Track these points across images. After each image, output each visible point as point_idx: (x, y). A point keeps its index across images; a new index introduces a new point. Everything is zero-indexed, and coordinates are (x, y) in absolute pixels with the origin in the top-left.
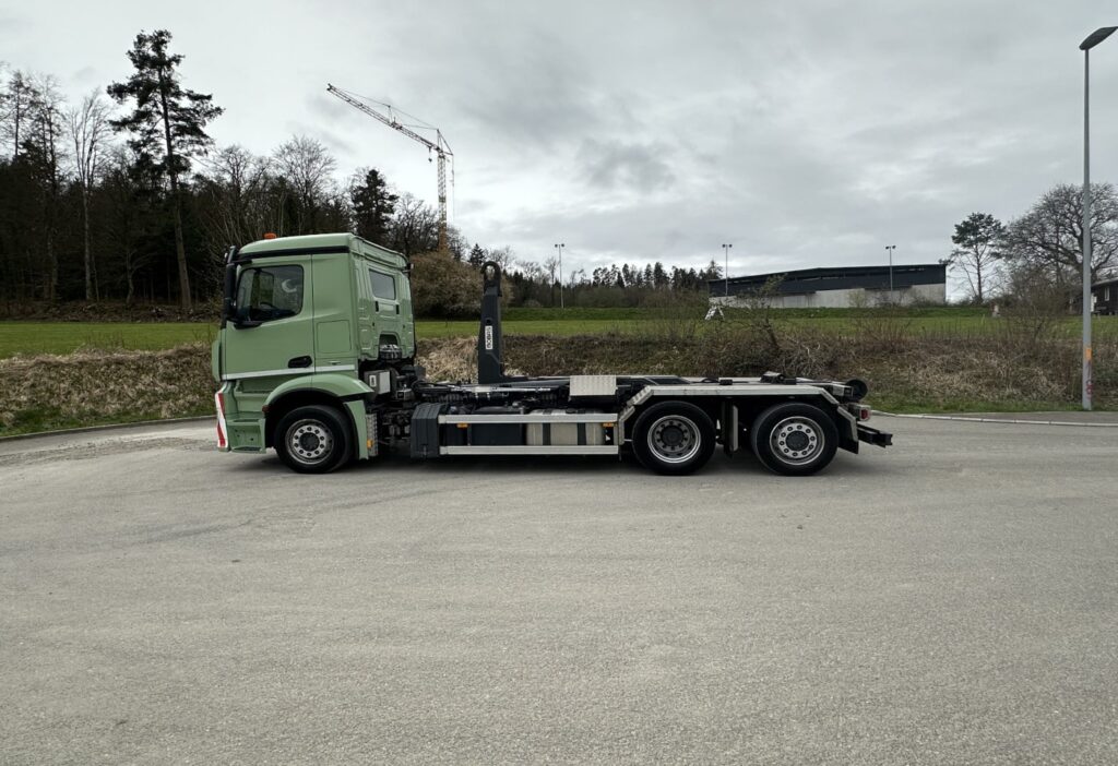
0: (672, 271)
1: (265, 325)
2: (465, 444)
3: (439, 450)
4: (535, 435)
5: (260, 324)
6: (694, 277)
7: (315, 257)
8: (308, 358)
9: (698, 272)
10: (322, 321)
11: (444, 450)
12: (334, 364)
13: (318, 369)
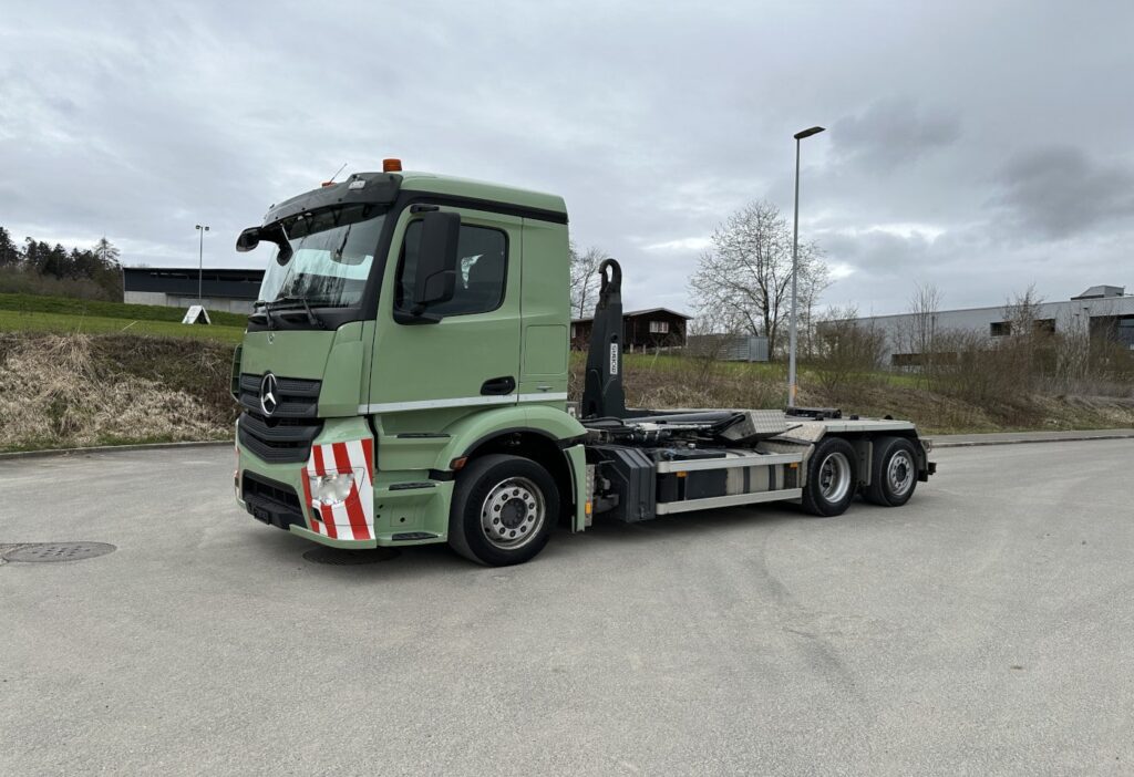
0: (26, 244)
1: (447, 321)
2: (681, 499)
3: (655, 509)
4: (735, 482)
5: (441, 318)
6: (63, 257)
7: (528, 221)
8: (511, 379)
9: (69, 253)
10: (536, 324)
11: (663, 509)
12: (545, 390)
13: (523, 398)
